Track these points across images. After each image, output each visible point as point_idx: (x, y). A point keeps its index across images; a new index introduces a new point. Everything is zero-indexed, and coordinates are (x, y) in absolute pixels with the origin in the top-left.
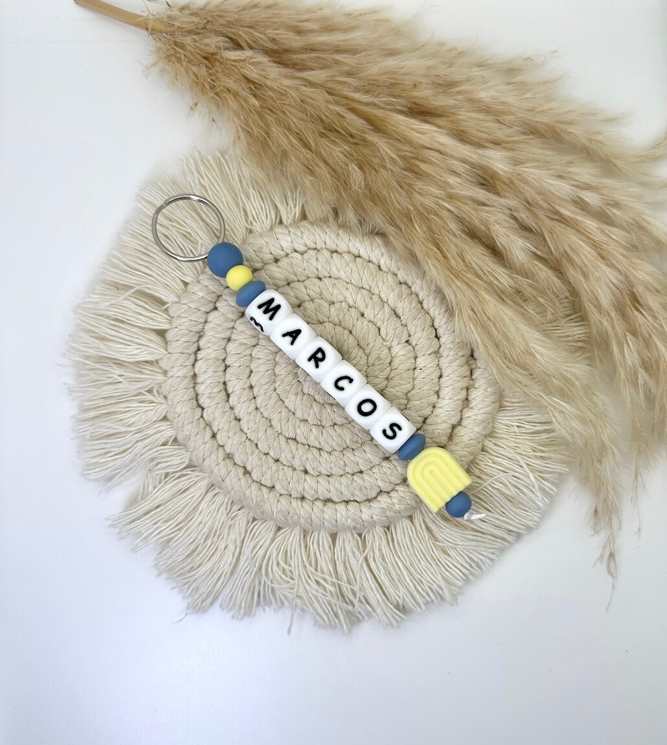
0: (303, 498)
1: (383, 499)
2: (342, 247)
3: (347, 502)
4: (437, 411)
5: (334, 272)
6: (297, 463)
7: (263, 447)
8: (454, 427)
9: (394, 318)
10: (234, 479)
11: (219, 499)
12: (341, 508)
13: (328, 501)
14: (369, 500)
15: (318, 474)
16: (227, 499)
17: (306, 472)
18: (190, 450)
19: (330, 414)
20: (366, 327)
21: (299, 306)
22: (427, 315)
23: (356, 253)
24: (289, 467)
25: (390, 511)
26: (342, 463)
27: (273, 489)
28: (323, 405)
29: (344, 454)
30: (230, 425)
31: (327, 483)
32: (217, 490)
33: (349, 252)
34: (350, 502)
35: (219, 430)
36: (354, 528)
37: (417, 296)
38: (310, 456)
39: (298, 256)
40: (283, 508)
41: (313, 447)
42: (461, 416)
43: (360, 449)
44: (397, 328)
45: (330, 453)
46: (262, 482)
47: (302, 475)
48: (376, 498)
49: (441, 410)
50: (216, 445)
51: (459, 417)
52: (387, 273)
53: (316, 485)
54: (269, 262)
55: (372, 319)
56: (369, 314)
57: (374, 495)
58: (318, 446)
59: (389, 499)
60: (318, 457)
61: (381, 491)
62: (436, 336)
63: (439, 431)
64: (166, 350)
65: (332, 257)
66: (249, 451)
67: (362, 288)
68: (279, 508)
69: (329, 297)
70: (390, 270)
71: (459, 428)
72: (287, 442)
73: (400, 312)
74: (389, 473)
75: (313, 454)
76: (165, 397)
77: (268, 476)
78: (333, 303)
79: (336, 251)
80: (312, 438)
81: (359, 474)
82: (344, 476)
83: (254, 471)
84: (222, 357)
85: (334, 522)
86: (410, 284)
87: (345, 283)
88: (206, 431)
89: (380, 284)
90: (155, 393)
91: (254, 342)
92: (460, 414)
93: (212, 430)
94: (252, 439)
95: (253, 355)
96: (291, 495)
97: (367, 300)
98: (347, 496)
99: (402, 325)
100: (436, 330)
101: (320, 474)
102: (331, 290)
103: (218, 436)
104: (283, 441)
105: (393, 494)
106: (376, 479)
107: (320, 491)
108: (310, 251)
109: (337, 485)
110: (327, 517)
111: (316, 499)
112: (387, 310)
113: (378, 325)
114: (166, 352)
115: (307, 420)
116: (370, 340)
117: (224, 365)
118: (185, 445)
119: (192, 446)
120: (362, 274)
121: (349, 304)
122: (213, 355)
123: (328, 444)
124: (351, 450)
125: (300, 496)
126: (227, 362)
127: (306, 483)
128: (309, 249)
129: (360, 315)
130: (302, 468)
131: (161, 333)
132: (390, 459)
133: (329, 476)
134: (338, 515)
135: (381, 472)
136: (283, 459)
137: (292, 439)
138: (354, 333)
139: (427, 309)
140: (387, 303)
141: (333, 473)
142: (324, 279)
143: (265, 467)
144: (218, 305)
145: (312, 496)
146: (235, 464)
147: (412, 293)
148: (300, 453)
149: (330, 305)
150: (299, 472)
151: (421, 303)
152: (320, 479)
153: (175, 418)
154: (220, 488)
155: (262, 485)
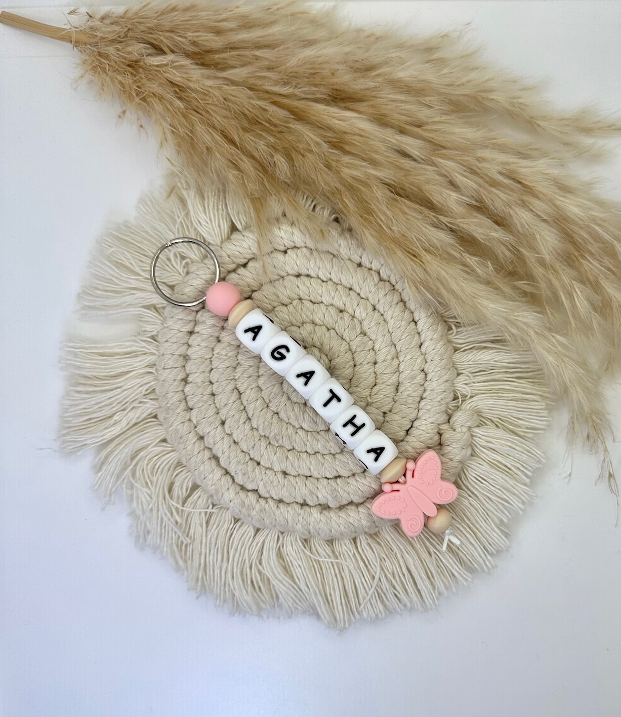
0: (202, 438)
1: (252, 497)
2: (412, 305)
3: (227, 473)
4: (352, 481)
5: (388, 316)
6: (223, 412)
7: (214, 376)
8: (351, 503)
9: (393, 388)
10: (171, 376)
11: (149, 378)
12: (218, 473)
13: (216, 458)
14: (242, 488)
15: (229, 433)
16: (153, 383)
17: (223, 423)
18: (165, 325)
19: (282, 404)
20: (367, 374)
21: (341, 311)
22: (417, 410)
23: (416, 319)
24: (216, 407)
25: (246, 510)
26: (253, 444)
27: (189, 410)
28: (284, 392)
29: (260, 439)
30: (209, 338)
31: (228, 446)
32: (153, 370)
33: (412, 313)
34: (228, 475)
35: (198, 333)
36: (212, 496)
37: (425, 391)
38: (237, 416)
39: (376, 279)
40: (180, 430)
41: (246, 412)
42: (365, 501)
43: (275, 448)
44: (388, 397)
45: (252, 429)
46: (188, 398)
47: (218, 423)
48: (248, 491)
49: (355, 483)
50: (185, 341)
51: (361, 501)
52: (422, 354)
53: (218, 439)
54: (354, 260)
55: (378, 373)
56: (380, 368)
57: (250, 487)
58: (250, 415)
59: (255, 502)
60: (240, 423)
61: (257, 490)
62: (407, 431)
63: (338, 494)
64: (222, 242)
65: (397, 303)
66: (202, 368)
67: (395, 345)
68: (178, 428)
69: (366, 328)
70: (426, 354)
71: (353, 508)
72: (233, 390)
73: (401, 389)
74: (275, 484)
75: (240, 417)
76: (188, 273)
77: (195, 399)
78: (365, 335)
79: (405, 303)
80: (252, 406)
81: (255, 464)
82: (244, 453)
83: (190, 385)
84: (254, 289)
85: (203, 477)
86: (429, 378)
87: (387, 330)
88: (189, 323)
89: (409, 357)
90: (184, 262)
91: (286, 300)
92: (365, 499)
93: (194, 328)
94: (213, 362)
95: (276, 309)
96: (196, 427)
97: (389, 357)
98: (232, 469)
99: (393, 398)
100: (412, 427)
101: (230, 435)
102: (373, 324)
103: (194, 336)
104: (231, 387)
105: (262, 501)
106: (262, 479)
107: (217, 446)
108: (387, 284)
109: (232, 454)
110: (202, 468)
111: (209, 448)
112: (394, 379)
113: (377, 381)
114: (219, 244)
115: (262, 390)
116: (361, 385)
117: (249, 294)
118: (165, 319)
119: (170, 324)
120: (403, 337)
121: (374, 346)
122: (250, 281)
123: (258, 421)
124: (268, 442)
125: (201, 434)
126: (253, 295)
127: (215, 430)
128: (389, 281)
129: (373, 361)
130: (223, 419)
131: (233, 229)
132: (286, 476)
133: (235, 442)
134: (210, 476)
135: (271, 478)
136: (217, 398)
137: (239, 392)
138: (356, 369)
139: (420, 407)
140: (400, 373)
141: (240, 444)
142: (376, 312)
143: (201, 390)
144: (289, 252)
145: (209, 443)
146: (184, 366)
147: (423, 385)
148: (234, 406)
149: (361, 333)
150: (218, 418)
151: (422, 398)
152: (226, 439)
153: (178, 293)
154: (156, 370)
155: (186, 399)
